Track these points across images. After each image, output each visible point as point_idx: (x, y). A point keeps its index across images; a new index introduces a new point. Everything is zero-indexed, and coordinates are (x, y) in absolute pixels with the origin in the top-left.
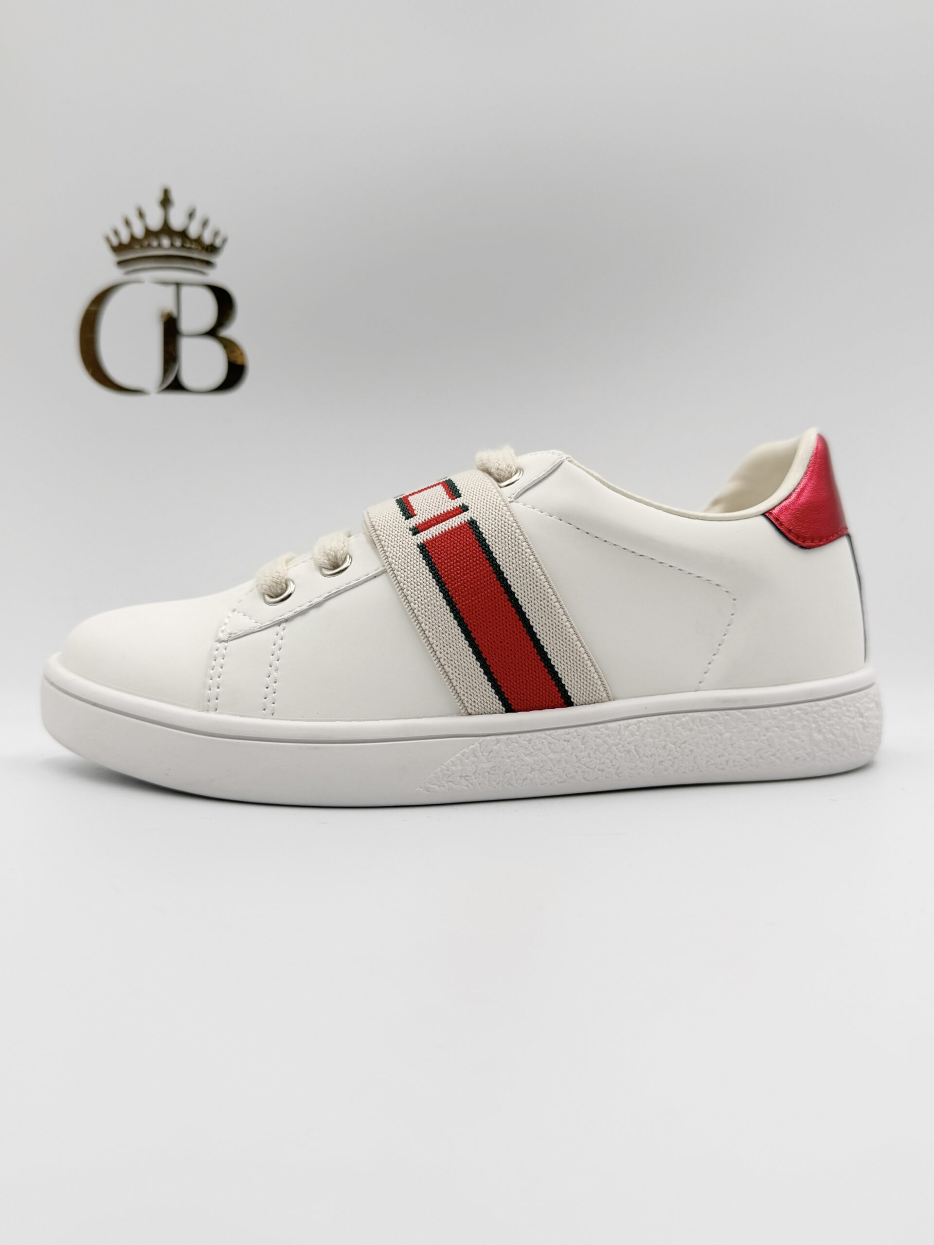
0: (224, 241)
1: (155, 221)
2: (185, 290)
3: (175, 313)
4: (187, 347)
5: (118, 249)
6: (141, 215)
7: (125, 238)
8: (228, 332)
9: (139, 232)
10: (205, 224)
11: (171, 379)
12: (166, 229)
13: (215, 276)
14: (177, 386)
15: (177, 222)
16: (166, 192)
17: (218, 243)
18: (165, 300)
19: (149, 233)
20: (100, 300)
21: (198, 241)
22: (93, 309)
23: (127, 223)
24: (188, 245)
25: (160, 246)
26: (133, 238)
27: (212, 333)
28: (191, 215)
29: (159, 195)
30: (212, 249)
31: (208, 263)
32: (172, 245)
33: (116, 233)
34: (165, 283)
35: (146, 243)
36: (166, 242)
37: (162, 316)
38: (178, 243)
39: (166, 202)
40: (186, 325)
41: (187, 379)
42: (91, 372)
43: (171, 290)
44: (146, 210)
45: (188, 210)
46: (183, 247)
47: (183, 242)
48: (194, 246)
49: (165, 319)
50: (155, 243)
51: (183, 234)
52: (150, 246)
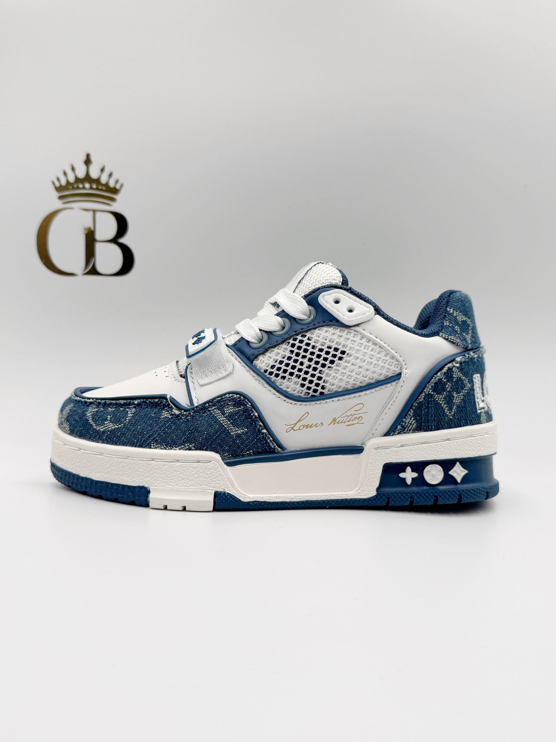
0: (122, 186)
1: (81, 173)
2: (98, 214)
3: (92, 228)
4: (99, 248)
5: (59, 189)
6: (73, 169)
7: (63, 182)
8: (123, 240)
9: (72, 179)
10: (110, 175)
11: (90, 267)
12: (88, 178)
13: (116, 207)
14: (93, 272)
15: (94, 175)
16: (88, 156)
17: (118, 187)
18: (87, 220)
19: (77, 180)
20: (50, 218)
21: (107, 185)
22: (46, 223)
23: (65, 174)
25: (84, 188)
26: (68, 182)
27: (114, 241)
28: (102, 170)
29: (84, 158)
30: (115, 191)
31: (113, 200)
32: (91, 188)
33: (58, 179)
34: (87, 210)
35: (76, 186)
36: (87, 185)
37: (86, 229)
38: (94, 186)
39: (88, 162)
40: (98, 236)
41: (100, 268)
42: (44, 262)
43: (91, 214)
44: (76, 166)
45: (100, 167)
46: (97, 189)
47: (97, 186)
48: (104, 188)
49: (86, 232)
50: (81, 186)
51: (97, 181)
52: (78, 188)
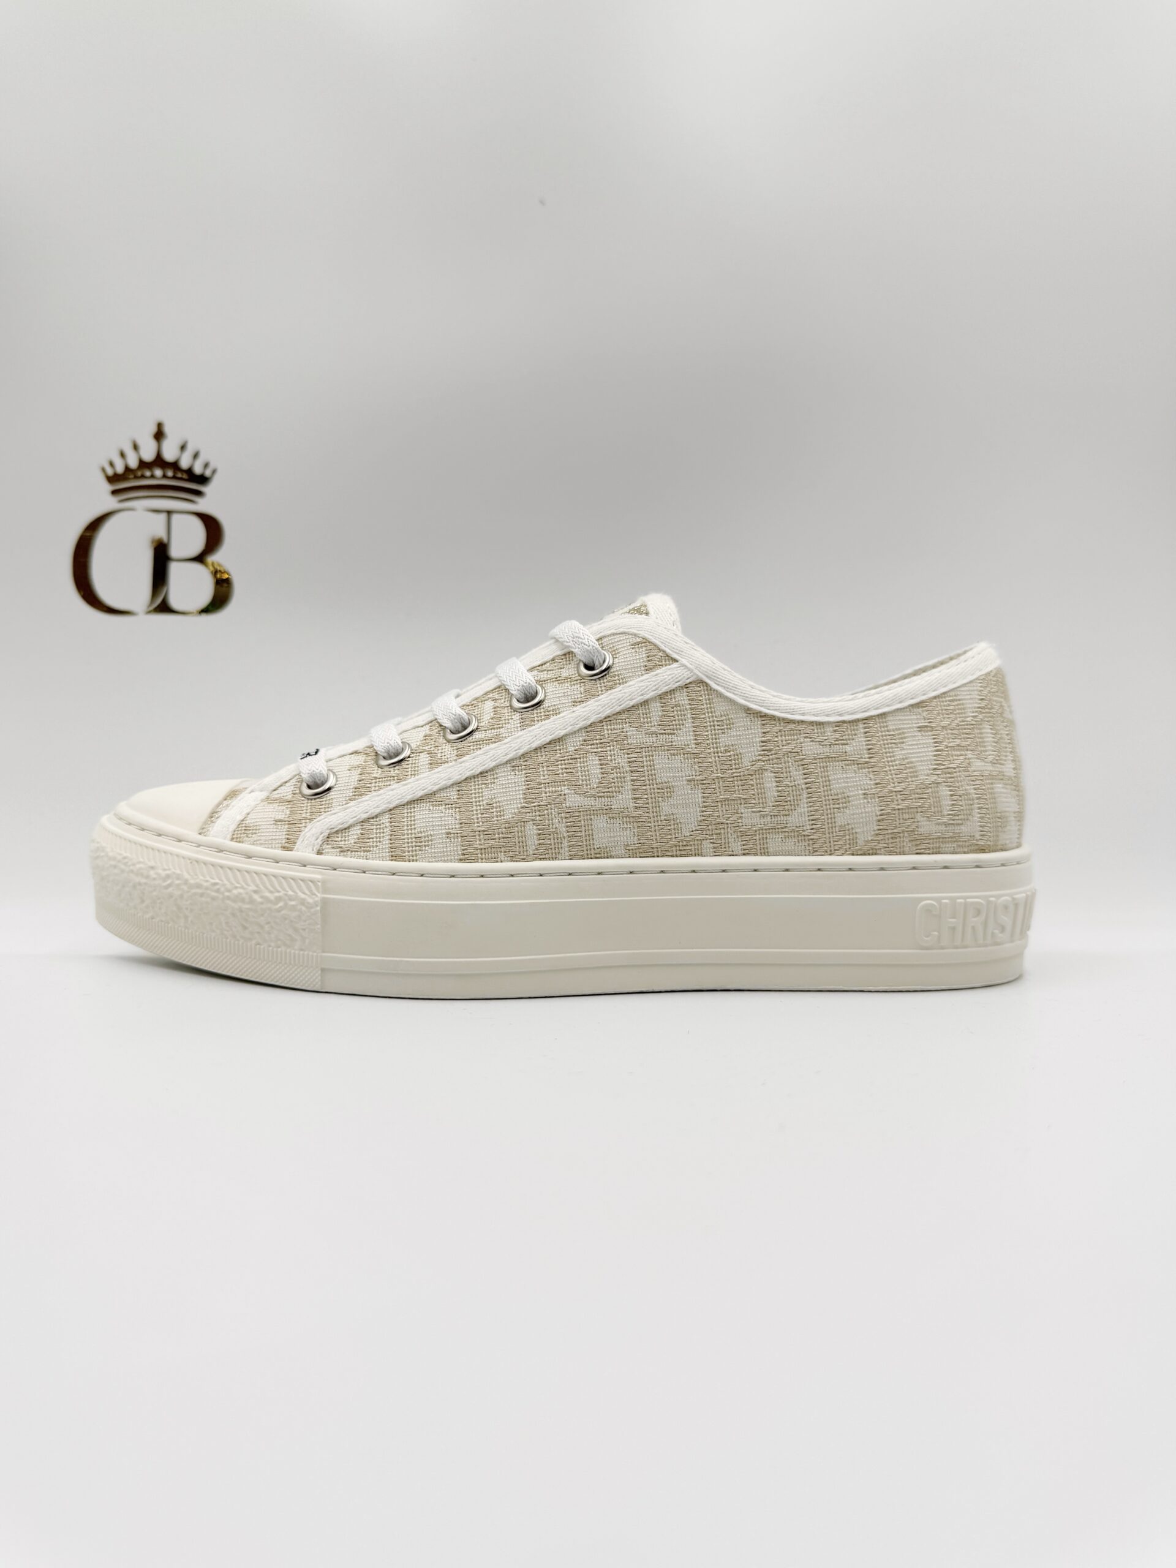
0: (214, 472)
1: (148, 455)
2: (175, 518)
3: (165, 540)
4: (175, 570)
5: (113, 479)
6: (136, 447)
7: (120, 469)
8: (217, 558)
9: (133, 463)
10: (196, 456)
11: (159, 601)
12: (159, 461)
13: (203, 505)
14: (164, 608)
15: (169, 455)
16: (160, 426)
17: (208, 473)
18: (156, 527)
19: (143, 464)
20: (95, 525)
21: (190, 471)
22: (88, 534)
23: (122, 455)
24: (179, 475)
25: (152, 476)
26: (127, 469)
27: (200, 559)
28: (183, 448)
29: (153, 429)
30: (203, 480)
31: (198, 493)
32: (165, 476)
33: (111, 464)
34: (156, 511)
35: (139, 474)
36: (158, 472)
37: (153, 542)
38: (170, 473)
39: (159, 435)
40: (174, 551)
41: (174, 602)
42: (82, 593)
43: (163, 517)
44: (140, 443)
45: (180, 443)
46: (174, 477)
47: (175, 472)
48: (185, 476)
49: (155, 544)
50: (148, 473)
51: (175, 466)
52: (143, 477)
